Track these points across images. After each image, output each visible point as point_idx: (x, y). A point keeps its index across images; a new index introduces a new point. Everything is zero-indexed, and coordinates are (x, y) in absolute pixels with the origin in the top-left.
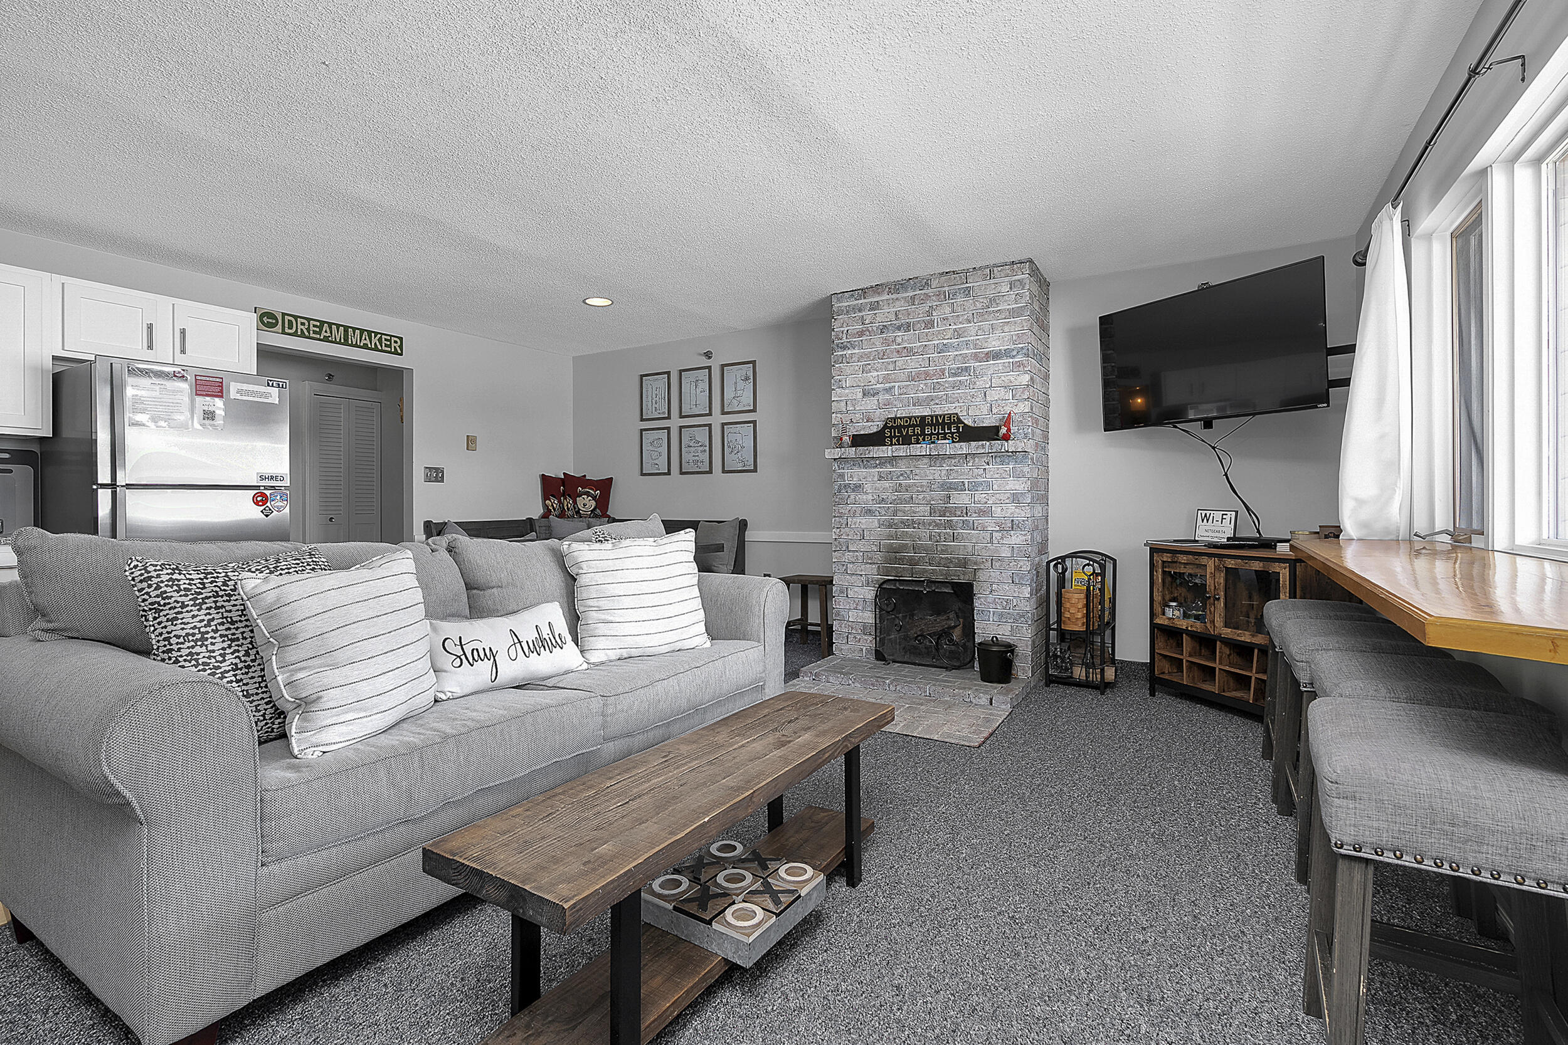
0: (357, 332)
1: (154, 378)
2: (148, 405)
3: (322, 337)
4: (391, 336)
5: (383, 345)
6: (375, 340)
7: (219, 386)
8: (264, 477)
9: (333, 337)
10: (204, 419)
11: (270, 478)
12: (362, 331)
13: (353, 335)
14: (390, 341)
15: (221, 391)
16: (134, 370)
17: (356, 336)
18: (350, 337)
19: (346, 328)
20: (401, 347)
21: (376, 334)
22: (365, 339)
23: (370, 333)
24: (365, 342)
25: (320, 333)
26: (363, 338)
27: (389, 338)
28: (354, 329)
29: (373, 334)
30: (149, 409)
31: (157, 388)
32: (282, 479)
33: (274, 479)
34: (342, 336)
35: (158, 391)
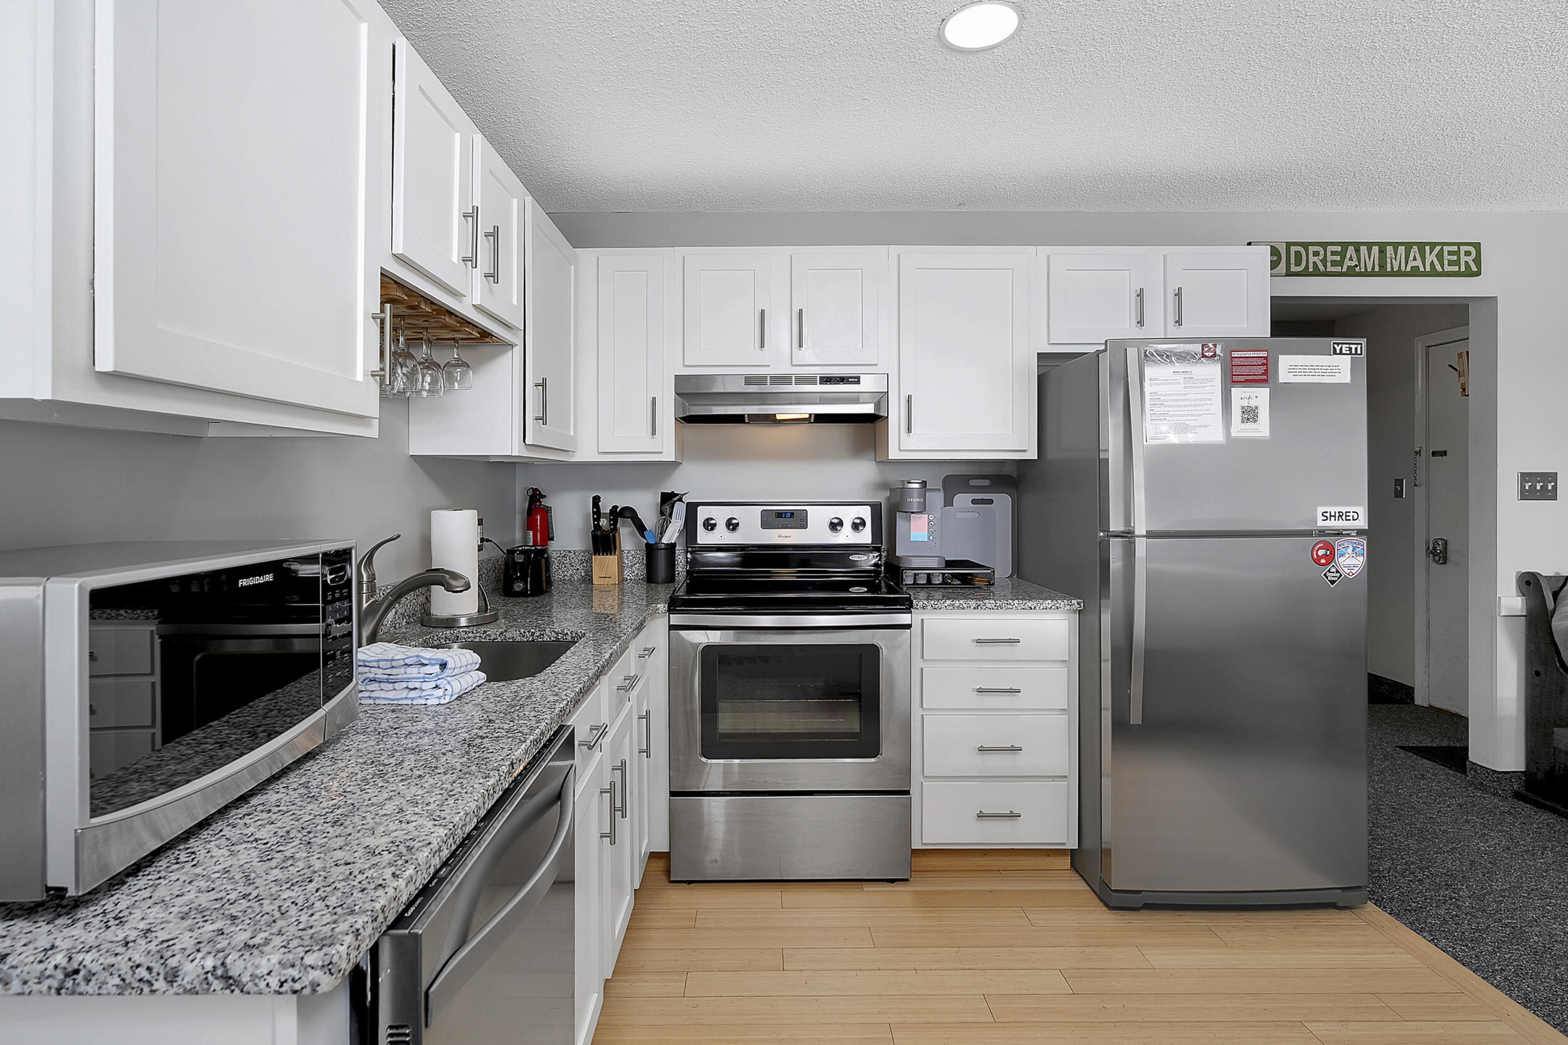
0: (1402, 249)
1: (1176, 364)
2: (1169, 406)
3: (1344, 270)
4: (1459, 244)
5: (1446, 262)
6: (1431, 258)
7: (1263, 364)
8: (1328, 515)
9: (1362, 265)
10: (1243, 422)
11: (1337, 515)
12: (1408, 246)
13: (1393, 256)
14: (1458, 253)
15: (1266, 373)
16: (1153, 355)
17: (1398, 256)
18: (1389, 260)
19: (1382, 247)
20: (1478, 261)
21: (1433, 245)
22: (1415, 259)
23: (1421, 246)
24: (1414, 264)
25: (1340, 263)
26: (1411, 258)
27: (1455, 248)
28: (1395, 246)
29: (1427, 248)
30: (1170, 413)
31: (1181, 378)
32: (1355, 517)
33: (1344, 517)
34: (1377, 262)
35: (1182, 383)
